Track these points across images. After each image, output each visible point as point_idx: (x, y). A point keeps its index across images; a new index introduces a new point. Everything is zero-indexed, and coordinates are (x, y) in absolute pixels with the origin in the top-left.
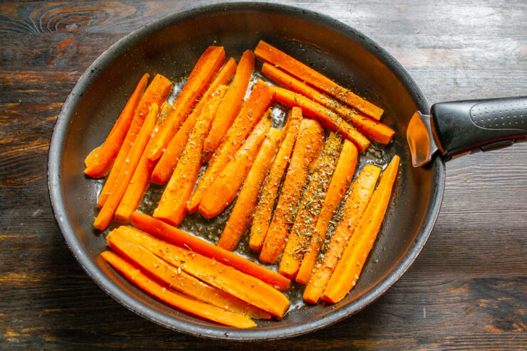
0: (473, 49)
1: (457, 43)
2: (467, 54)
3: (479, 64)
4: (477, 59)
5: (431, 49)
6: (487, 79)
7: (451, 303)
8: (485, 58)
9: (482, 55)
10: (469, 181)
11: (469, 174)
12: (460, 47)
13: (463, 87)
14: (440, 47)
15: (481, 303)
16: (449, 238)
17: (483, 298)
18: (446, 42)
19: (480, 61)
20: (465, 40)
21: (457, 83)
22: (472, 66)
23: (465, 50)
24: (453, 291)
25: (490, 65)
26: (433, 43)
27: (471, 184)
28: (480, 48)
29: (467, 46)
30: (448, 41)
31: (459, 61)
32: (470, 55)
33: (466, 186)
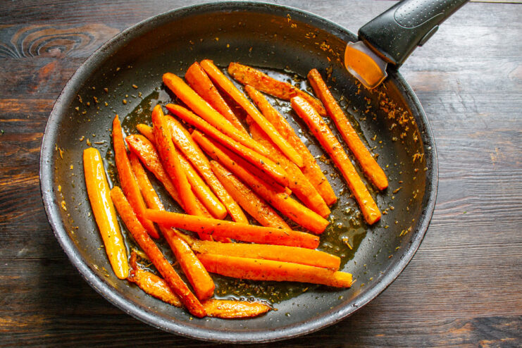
0: (469, 72)
1: (452, 65)
2: (462, 77)
3: (476, 87)
4: (473, 83)
5: (426, 72)
6: (484, 104)
7: (453, 344)
8: (482, 81)
9: (478, 78)
10: (467, 213)
11: (468, 205)
12: (456, 69)
13: (460, 113)
14: (435, 70)
15: (484, 344)
16: (450, 275)
17: (486, 339)
18: (441, 65)
19: (477, 84)
20: (460, 62)
21: (453, 109)
22: (467, 89)
23: (461, 73)
24: (454, 332)
25: (487, 89)
26: (428, 66)
27: (470, 216)
28: (476, 70)
29: (463, 68)
30: (443, 63)
31: (455, 85)
32: (466, 77)
33: (465, 219)
